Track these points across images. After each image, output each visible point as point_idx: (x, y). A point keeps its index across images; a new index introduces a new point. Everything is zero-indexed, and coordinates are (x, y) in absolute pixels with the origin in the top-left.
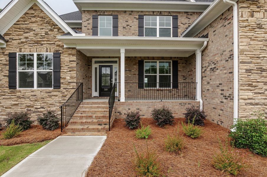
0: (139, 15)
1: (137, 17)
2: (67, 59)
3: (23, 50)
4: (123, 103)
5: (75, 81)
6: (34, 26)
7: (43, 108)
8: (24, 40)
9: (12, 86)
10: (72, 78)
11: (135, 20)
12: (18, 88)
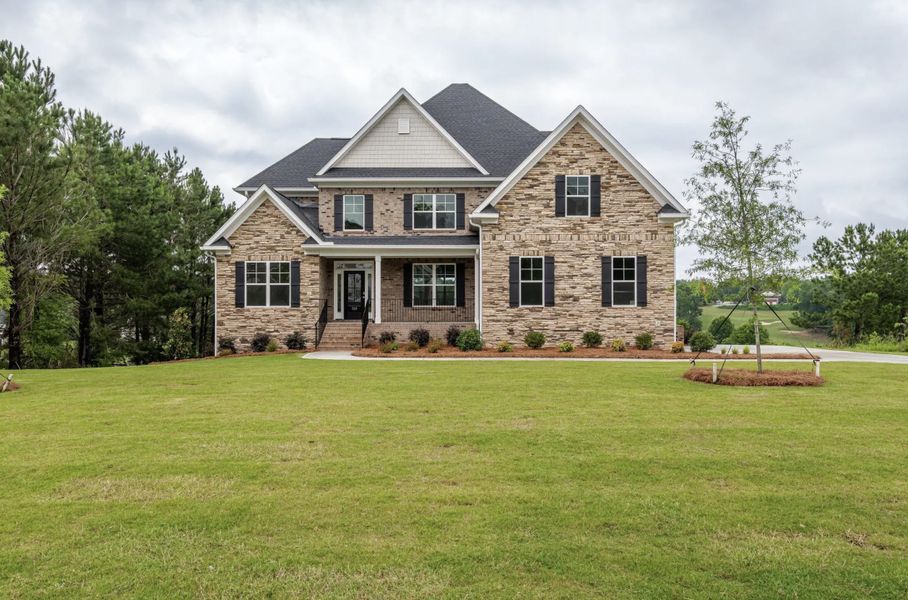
0: (405, 195)
1: (402, 197)
2: (309, 270)
3: (252, 258)
4: (378, 326)
5: (318, 296)
6: (266, 228)
7: (277, 331)
8: (254, 246)
9: (239, 304)
10: (314, 293)
11: (399, 202)
12: (246, 307)
